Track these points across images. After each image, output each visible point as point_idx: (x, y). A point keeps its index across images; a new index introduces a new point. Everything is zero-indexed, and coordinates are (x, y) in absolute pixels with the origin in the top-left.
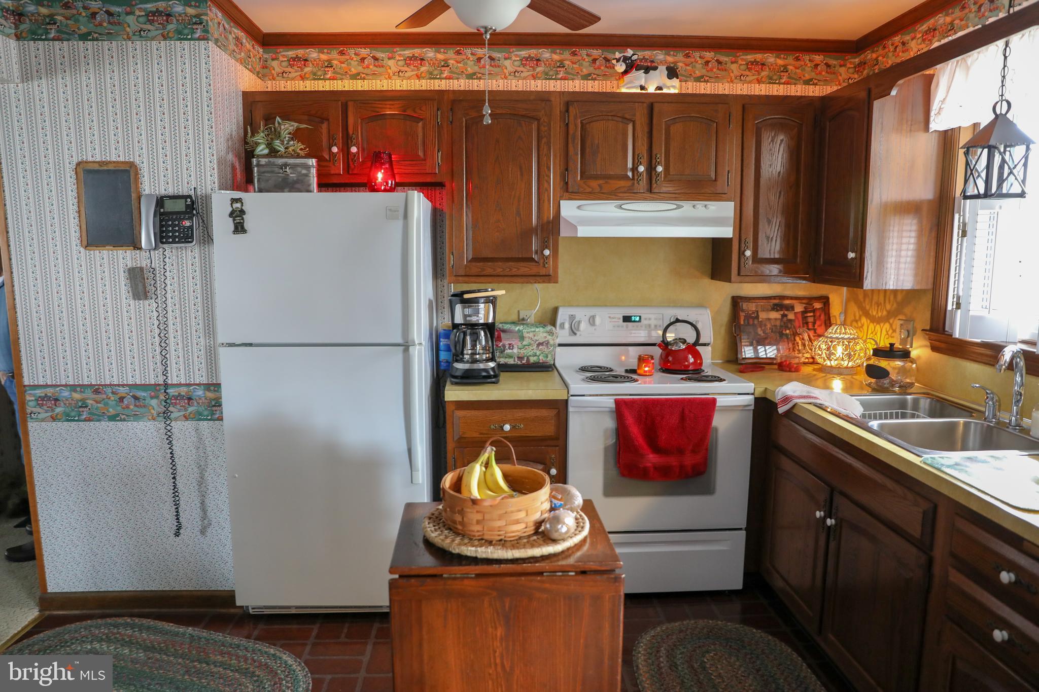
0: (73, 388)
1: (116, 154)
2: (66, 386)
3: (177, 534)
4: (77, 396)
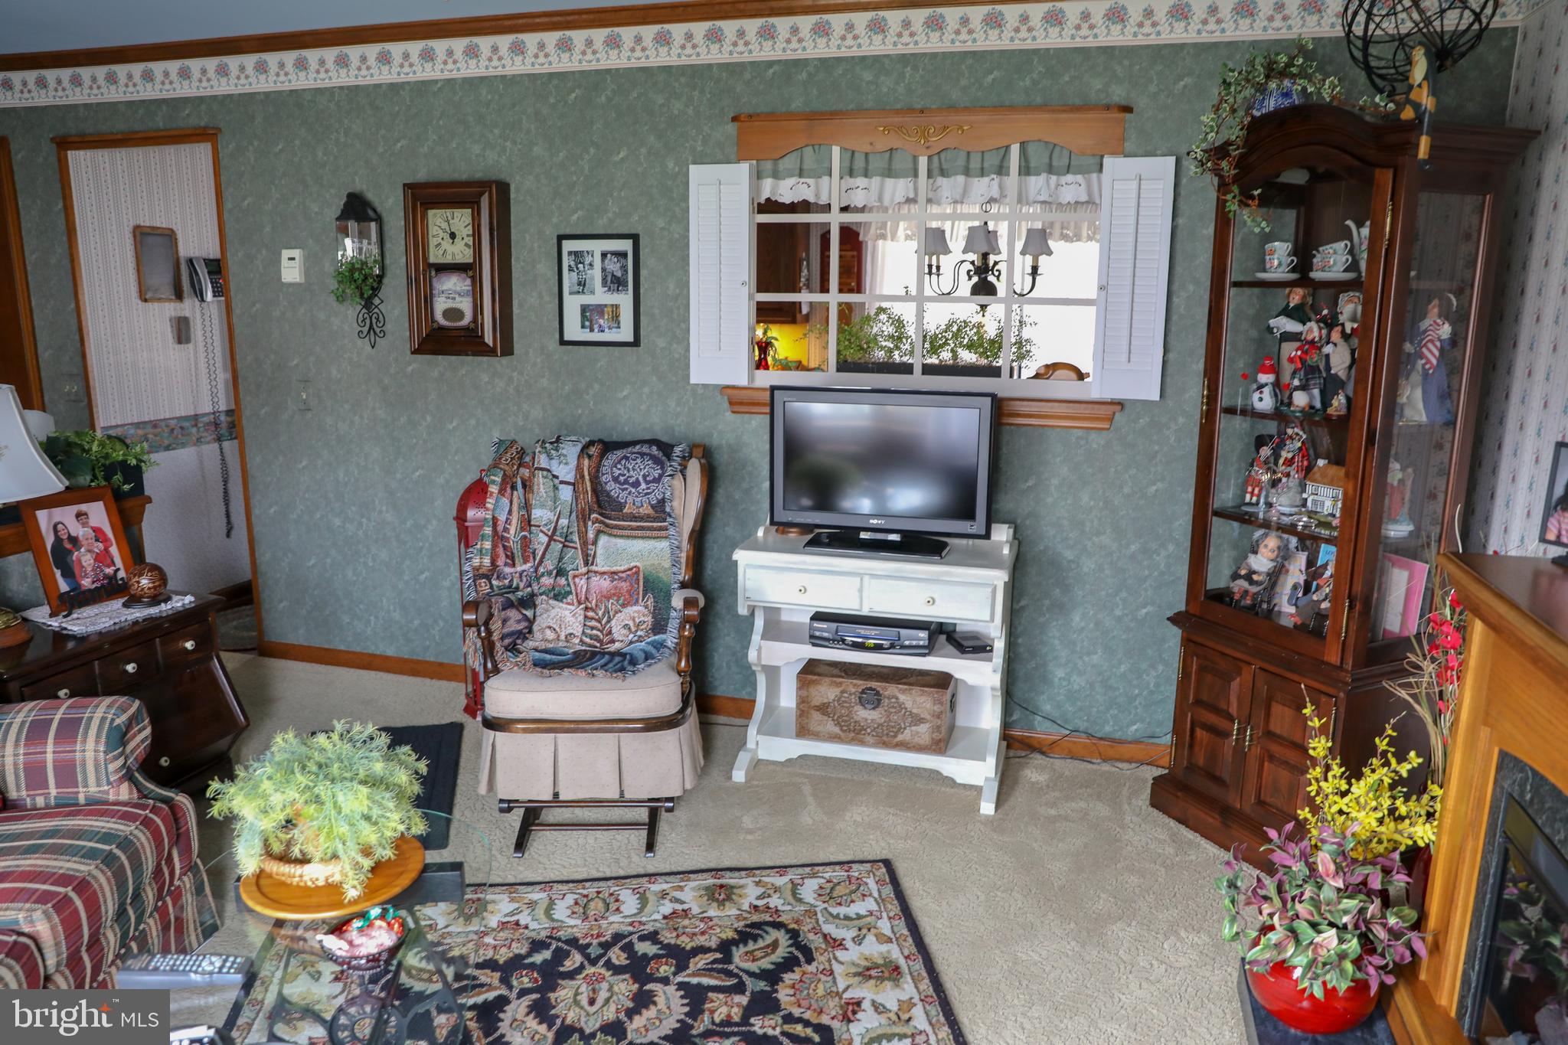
0: (138, 425)
1: (160, 222)
2: (132, 424)
3: (228, 535)
4: (140, 432)
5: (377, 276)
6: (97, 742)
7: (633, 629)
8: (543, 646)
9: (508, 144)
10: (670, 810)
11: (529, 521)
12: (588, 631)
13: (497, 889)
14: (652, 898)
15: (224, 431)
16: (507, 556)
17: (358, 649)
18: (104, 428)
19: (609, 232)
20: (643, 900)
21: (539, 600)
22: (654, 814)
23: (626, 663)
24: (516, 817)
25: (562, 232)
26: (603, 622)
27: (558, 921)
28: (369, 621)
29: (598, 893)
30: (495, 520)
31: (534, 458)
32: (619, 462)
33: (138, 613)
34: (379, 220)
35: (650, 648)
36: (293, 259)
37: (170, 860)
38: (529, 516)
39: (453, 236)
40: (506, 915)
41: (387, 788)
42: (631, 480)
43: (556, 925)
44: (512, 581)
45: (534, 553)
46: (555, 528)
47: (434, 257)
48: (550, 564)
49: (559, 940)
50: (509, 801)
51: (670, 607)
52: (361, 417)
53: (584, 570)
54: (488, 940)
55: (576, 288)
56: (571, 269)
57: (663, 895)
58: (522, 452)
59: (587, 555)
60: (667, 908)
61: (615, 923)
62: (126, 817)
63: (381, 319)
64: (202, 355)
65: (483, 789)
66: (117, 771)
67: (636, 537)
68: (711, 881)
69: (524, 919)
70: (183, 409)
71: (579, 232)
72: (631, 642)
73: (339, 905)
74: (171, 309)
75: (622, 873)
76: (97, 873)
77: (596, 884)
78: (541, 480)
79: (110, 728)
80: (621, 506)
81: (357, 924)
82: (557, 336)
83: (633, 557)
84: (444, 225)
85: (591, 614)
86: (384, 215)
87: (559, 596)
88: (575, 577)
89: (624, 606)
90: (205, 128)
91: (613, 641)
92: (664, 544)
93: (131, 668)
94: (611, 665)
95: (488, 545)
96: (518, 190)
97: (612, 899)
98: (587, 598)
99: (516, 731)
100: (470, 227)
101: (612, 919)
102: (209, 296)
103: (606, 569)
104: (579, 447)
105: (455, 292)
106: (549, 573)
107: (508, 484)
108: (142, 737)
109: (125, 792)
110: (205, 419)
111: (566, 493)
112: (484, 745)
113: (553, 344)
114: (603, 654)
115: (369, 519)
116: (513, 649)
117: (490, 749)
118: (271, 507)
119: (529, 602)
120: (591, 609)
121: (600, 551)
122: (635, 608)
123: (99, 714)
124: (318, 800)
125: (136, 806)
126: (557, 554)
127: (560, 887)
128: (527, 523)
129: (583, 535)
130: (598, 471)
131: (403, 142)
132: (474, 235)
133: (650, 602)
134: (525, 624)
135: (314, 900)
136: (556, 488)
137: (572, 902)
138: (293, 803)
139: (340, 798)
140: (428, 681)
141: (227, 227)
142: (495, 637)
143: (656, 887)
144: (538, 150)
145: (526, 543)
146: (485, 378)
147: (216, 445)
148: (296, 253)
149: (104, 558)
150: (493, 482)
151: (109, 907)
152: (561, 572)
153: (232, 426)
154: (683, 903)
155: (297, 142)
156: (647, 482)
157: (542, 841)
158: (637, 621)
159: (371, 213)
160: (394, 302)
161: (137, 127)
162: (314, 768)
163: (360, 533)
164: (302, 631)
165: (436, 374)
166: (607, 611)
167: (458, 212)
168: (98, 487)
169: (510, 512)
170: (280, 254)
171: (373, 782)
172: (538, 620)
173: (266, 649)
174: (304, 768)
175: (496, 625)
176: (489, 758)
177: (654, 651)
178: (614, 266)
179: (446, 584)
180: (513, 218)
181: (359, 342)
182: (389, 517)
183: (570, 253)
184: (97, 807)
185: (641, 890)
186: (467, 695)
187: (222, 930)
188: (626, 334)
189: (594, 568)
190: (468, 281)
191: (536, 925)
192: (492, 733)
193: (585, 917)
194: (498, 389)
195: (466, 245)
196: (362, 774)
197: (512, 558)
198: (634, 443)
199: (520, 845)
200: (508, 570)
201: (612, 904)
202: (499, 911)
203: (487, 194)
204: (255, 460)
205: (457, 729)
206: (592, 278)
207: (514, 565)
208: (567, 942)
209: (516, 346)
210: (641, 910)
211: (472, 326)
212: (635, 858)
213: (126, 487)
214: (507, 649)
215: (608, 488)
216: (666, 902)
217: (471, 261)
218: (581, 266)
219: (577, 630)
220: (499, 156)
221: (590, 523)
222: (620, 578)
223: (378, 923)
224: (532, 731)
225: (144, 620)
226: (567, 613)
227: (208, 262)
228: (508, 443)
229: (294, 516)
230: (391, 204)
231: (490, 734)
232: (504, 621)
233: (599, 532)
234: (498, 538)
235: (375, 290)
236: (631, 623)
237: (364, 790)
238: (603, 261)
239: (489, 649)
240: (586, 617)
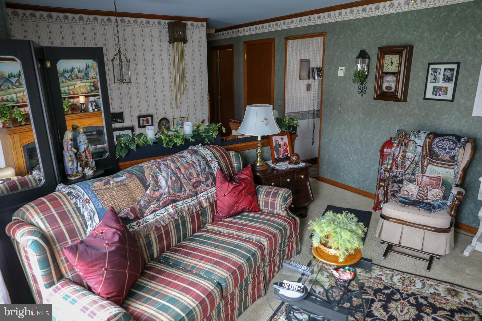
0: (294, 113)
1: (307, 58)
3: (312, 144)
4: (295, 115)
5: (366, 75)
6: (281, 200)
7: (435, 197)
8: (403, 196)
9: (415, 33)
10: (438, 259)
11: (405, 156)
12: (419, 194)
13: (376, 266)
14: (427, 286)
15: (315, 116)
16: (396, 166)
17: (344, 183)
18: (287, 113)
19: (448, 62)
20: (424, 285)
21: (404, 182)
22: (432, 258)
23: (431, 208)
24: (385, 246)
25: (430, 62)
26: (425, 192)
27: (394, 282)
28: (348, 176)
29: (409, 278)
30: (394, 155)
31: (410, 137)
32: (440, 141)
33: (292, 166)
34: (369, 58)
35: (441, 204)
36: (342, 69)
37: (292, 233)
38: (405, 155)
39: (392, 63)
40: (378, 275)
41: (355, 234)
42: (443, 148)
43: (393, 283)
44: (396, 174)
45: (405, 167)
46: (413, 160)
47: (385, 70)
48: (410, 171)
49: (393, 288)
50: (384, 241)
51: (450, 192)
52: (355, 117)
53: (421, 175)
54: (371, 280)
55: (433, 81)
56: (432, 74)
57: (431, 286)
58: (406, 134)
59: (423, 170)
60: (432, 291)
61: (412, 289)
62: (285, 220)
63: (366, 88)
64: (312, 94)
65: (377, 235)
66: (284, 208)
67: (442, 167)
68: (450, 287)
69: (383, 278)
70: (306, 109)
71: (436, 62)
72: (434, 201)
73: (337, 262)
74: (306, 82)
75: (417, 274)
76: (278, 233)
77: (408, 275)
78: (411, 144)
79: (284, 197)
80: (438, 156)
81: (342, 270)
82: (423, 96)
83: (440, 173)
84: (390, 60)
85: (421, 189)
86: (371, 56)
87: (411, 181)
88: (418, 176)
89: (433, 188)
90: (323, 32)
91: (427, 199)
92: (452, 171)
93: (288, 180)
94: (426, 207)
95: (390, 162)
96: (416, 48)
97: (413, 281)
98: (421, 184)
99: (391, 221)
100: (398, 61)
101: (412, 287)
102: (316, 78)
103: (429, 175)
104: (426, 134)
105: (390, 81)
106: (409, 174)
107: (400, 144)
108: (290, 200)
109: (284, 214)
110: (311, 112)
111: (419, 149)
112: (379, 222)
113: (421, 99)
114: (423, 203)
115: (353, 147)
116: (393, 195)
117: (381, 224)
118: (326, 139)
119: (401, 182)
120: (422, 187)
121: (428, 169)
122: (437, 190)
123: (282, 193)
124: (336, 232)
125: (287, 218)
126: (413, 168)
127: (396, 272)
128: (404, 157)
129: (423, 163)
130: (432, 143)
131: (380, 34)
132: (399, 63)
133: (443, 189)
134: (399, 188)
135: (330, 259)
136: (416, 147)
137: (399, 278)
138: (329, 232)
139: (342, 234)
140: (363, 197)
141: (325, 60)
142: (389, 191)
143: (429, 282)
144: (426, 34)
145: (403, 163)
146: (396, 108)
147: (313, 119)
148: (343, 68)
149: (286, 150)
150: (395, 143)
151: (279, 243)
152: (413, 174)
153: (317, 114)
154: (438, 291)
155: (348, 35)
156: (449, 149)
157: (392, 255)
158: (437, 194)
159: (367, 56)
160: (370, 84)
161: (305, 33)
162: (337, 224)
163: (350, 150)
164: (329, 175)
165: (380, 106)
166: (427, 189)
167: (395, 56)
168: (287, 132)
169: (399, 153)
170: (338, 68)
171: (351, 231)
172: (403, 187)
173: (319, 179)
174: (334, 223)
175: (390, 187)
176: (380, 227)
177: (442, 205)
178: (448, 74)
179: (373, 169)
180: (413, 58)
181: (358, 95)
182: (359, 147)
183: (432, 69)
184: (278, 216)
185: (423, 282)
186: (374, 204)
187: (301, 254)
188: (449, 96)
189: (425, 174)
190: (395, 78)
191: (387, 282)
192: (383, 220)
193: (403, 284)
194: (400, 112)
195: (396, 66)
196: (349, 228)
197: (398, 167)
198: (447, 135)
199: (385, 255)
200: (395, 170)
201: (413, 283)
202: (376, 273)
203: (405, 50)
204: (324, 126)
205: (370, 214)
206: (439, 78)
207: (398, 169)
208: (396, 290)
209: (408, 99)
210: (423, 288)
211: (394, 92)
212: (423, 270)
213: (293, 132)
214: (392, 195)
215: (434, 149)
216: (432, 288)
217: (397, 71)
218: (435, 74)
219: (416, 193)
220: (412, 37)
221: (426, 160)
222: (434, 179)
223: (348, 271)
224: (396, 222)
225: (293, 168)
226: (413, 187)
227: (317, 68)
228: (402, 131)
229: (332, 143)
230: (373, 53)
231: (382, 220)
232: (393, 187)
233: (429, 163)
234: (394, 160)
235: (365, 79)
236: (435, 195)
237: (349, 233)
238: (444, 72)
239: (386, 194)
240: (419, 190)
